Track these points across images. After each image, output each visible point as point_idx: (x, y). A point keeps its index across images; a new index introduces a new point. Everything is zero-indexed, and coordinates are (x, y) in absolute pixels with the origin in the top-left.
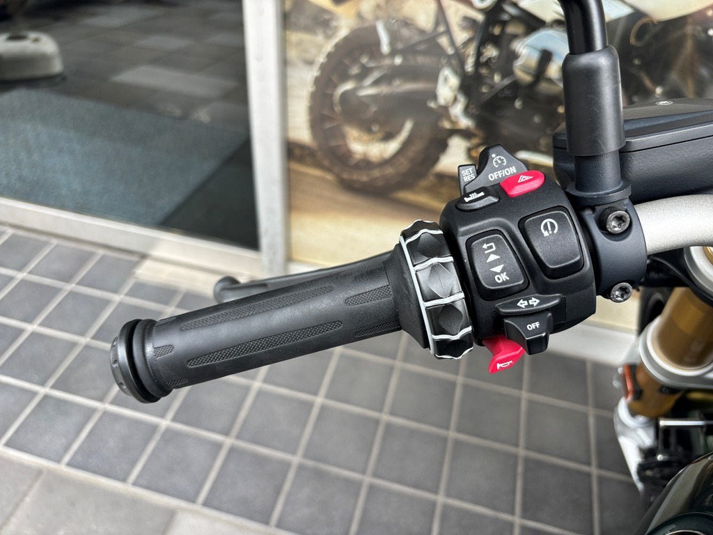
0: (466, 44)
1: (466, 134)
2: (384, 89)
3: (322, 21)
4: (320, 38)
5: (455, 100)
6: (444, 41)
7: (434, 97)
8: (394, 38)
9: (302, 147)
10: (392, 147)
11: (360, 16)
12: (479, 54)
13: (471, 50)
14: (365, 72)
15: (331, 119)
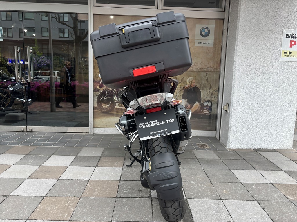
0: (116, 91)
1: (118, 102)
2: (107, 98)
3: (98, 90)
4: (98, 92)
5: (116, 98)
6: (114, 91)
7: (113, 98)
8: (107, 92)
9: (96, 107)
10: (109, 105)
11: (103, 89)
12: (118, 92)
13: (117, 92)
14: (104, 96)
15: (100, 103)
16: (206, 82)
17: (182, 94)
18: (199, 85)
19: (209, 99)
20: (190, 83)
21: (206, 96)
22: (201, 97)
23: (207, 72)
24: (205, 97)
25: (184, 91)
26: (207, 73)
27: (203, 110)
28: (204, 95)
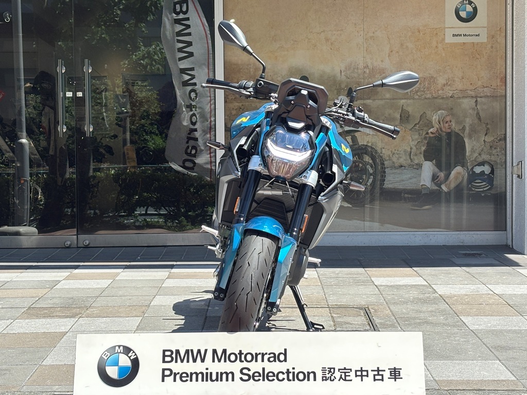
16: (476, 121)
17: (423, 148)
18: (461, 128)
19: (485, 157)
20: (440, 123)
21: (477, 151)
22: (467, 154)
23: (476, 97)
24: (476, 155)
25: (426, 142)
26: (476, 101)
27: (473, 184)
28: (473, 151)
